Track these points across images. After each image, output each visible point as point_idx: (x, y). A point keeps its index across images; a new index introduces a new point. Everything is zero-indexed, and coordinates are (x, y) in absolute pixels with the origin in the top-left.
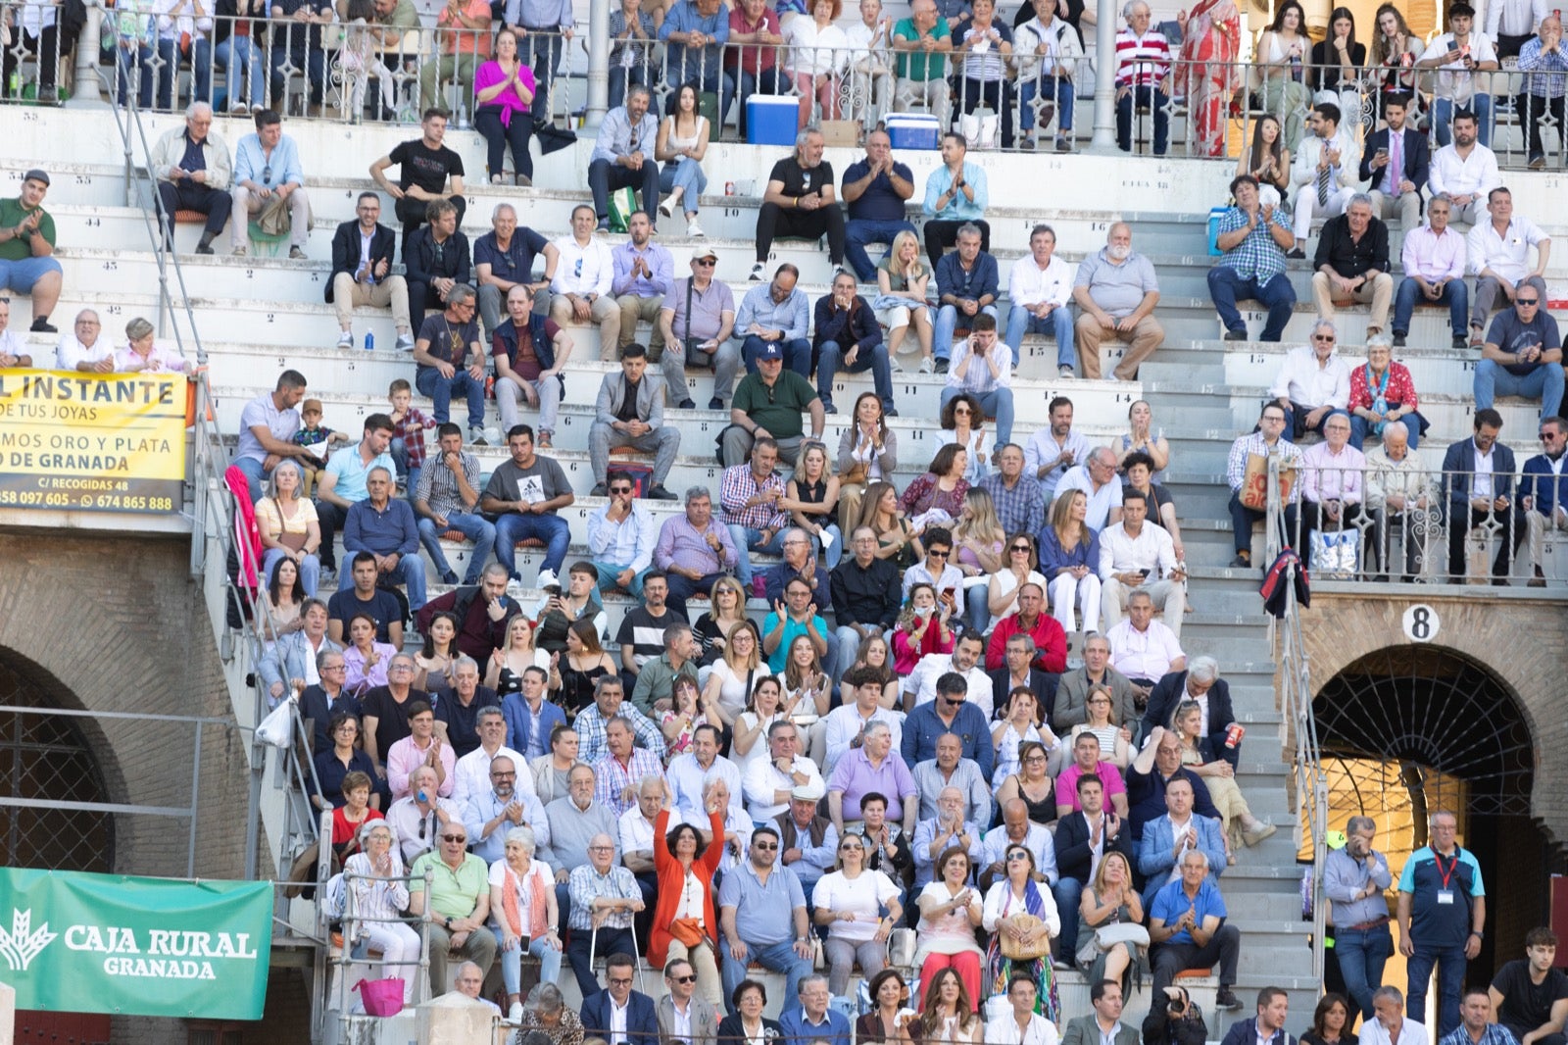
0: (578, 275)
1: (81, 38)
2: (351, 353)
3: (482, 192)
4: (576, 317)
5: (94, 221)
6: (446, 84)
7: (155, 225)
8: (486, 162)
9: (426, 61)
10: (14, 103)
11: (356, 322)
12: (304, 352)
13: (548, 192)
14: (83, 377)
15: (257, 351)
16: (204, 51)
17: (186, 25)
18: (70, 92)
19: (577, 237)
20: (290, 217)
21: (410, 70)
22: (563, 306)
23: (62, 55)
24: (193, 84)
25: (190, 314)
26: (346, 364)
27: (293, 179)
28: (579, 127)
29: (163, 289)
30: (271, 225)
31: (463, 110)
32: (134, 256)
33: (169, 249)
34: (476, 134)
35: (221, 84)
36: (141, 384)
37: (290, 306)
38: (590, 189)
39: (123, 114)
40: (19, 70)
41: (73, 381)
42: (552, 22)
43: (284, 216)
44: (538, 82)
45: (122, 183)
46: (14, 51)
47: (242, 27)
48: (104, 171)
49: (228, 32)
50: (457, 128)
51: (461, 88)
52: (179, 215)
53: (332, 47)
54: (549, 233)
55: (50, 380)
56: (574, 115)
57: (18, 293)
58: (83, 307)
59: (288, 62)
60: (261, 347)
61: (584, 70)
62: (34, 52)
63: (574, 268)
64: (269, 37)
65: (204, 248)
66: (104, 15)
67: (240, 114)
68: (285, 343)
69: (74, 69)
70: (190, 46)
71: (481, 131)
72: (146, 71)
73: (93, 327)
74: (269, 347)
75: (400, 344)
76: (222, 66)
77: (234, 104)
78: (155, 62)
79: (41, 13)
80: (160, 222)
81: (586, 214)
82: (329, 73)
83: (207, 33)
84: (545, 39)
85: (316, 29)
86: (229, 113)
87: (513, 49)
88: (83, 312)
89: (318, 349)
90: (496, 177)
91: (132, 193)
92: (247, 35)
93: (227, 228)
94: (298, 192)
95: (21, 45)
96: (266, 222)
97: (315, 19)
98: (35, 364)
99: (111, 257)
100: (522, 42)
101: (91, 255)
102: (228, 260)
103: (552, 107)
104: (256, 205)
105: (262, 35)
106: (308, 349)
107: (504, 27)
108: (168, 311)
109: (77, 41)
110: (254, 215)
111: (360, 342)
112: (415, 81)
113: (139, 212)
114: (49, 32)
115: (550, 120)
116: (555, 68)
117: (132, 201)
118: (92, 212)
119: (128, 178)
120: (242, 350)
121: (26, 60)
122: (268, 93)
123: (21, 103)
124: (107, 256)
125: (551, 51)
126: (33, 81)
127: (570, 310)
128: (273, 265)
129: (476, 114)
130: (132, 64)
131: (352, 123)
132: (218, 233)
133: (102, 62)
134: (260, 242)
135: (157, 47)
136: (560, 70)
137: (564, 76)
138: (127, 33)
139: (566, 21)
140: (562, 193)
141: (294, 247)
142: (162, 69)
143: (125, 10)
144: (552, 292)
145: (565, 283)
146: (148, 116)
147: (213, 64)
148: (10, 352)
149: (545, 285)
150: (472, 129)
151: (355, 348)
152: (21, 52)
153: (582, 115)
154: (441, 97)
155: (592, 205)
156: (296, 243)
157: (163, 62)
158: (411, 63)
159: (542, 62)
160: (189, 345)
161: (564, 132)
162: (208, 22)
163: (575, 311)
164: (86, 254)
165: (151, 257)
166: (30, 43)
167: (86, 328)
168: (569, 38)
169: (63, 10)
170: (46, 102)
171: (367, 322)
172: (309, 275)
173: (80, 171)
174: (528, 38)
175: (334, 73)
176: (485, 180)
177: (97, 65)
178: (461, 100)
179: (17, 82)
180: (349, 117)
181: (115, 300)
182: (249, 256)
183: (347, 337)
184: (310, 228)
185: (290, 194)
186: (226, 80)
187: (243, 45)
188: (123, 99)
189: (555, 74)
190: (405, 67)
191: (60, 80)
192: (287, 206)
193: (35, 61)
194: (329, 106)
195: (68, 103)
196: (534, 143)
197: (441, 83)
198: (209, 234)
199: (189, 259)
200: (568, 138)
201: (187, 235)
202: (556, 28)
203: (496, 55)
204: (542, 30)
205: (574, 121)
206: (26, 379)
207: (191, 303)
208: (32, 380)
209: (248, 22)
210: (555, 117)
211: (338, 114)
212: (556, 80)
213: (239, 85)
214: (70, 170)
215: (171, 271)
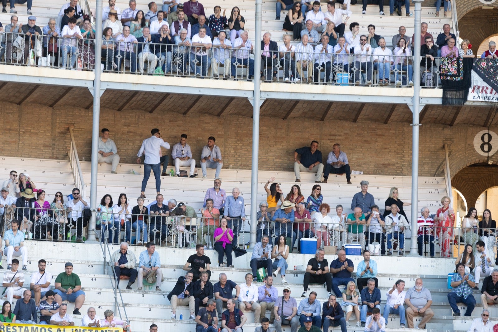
0: (247, 296)
1: (90, 221)
2: (175, 321)
3: (217, 269)
4: (247, 309)
5: (94, 279)
6: (205, 235)
7: (113, 280)
8: (218, 260)
9: (199, 228)
10: (69, 242)
11: (177, 311)
12: (160, 321)
13: (238, 269)
14: (90, 329)
15: (146, 320)
16: (129, 225)
17: (123, 217)
18: (86, 238)
19: (247, 284)
20: (156, 278)
21: (194, 231)
22: (242, 305)
23: (84, 227)
24: (125, 236)
25: (124, 308)
26: (174, 324)
27: (157, 266)
28: (247, 248)
29: (116, 300)
30: (150, 280)
31: (211, 243)
32: (107, 290)
33: (118, 288)
34: (215, 251)
35: (134, 235)
36: (109, 331)
37: (156, 306)
38: (251, 268)
39: (103, 245)
40: (70, 231)
41: (87, 330)
42: (239, 215)
43: (154, 277)
44: (234, 234)
45: (103, 267)
46: (68, 225)
47: (141, 217)
48: (97, 263)
49: (136, 219)
50: (209, 249)
51: (210, 236)
52: (121, 277)
53: (169, 224)
54: (238, 282)
55: (80, 330)
56: (246, 244)
57: (70, 302)
58: (91, 306)
59: (155, 228)
60: (147, 319)
61: (249, 231)
62: (75, 226)
63: (246, 293)
64: (149, 220)
65: (129, 287)
66: (97, 214)
67: (140, 245)
68: (154, 318)
69: (87, 231)
70: (124, 223)
71: (216, 250)
72: (110, 232)
73: (94, 313)
74: (149, 319)
75: (191, 318)
76: (134, 230)
77: (138, 242)
78: (113, 229)
79: (77, 214)
80: (115, 279)
81: (250, 276)
82: (168, 232)
83: (130, 219)
84: (237, 220)
85: (164, 218)
86: (136, 245)
87: (226, 224)
88: (90, 308)
89: (165, 320)
90: (221, 265)
91: (106, 270)
92: (142, 220)
93: (136, 281)
94: (159, 269)
95: (71, 223)
96: (149, 279)
97: (164, 215)
98: (75, 325)
99: (99, 290)
100: (229, 222)
101: (93, 290)
102: (136, 291)
103: (239, 242)
104: (145, 274)
105: (147, 220)
106: (162, 319)
107: (223, 217)
108: (117, 307)
109: (89, 222)
110: (145, 277)
111: (178, 317)
112: (195, 234)
113: (108, 276)
114: (80, 219)
115: (238, 246)
116: (239, 230)
117: (106, 273)
118: (93, 276)
119: (105, 265)
120: (141, 320)
121: (72, 228)
122: (149, 238)
123: (71, 242)
124: (98, 290)
125: (238, 224)
126: (75, 235)
127: (245, 307)
128: (150, 293)
129: (215, 244)
130: (106, 229)
131: (176, 247)
132: (133, 283)
133: (96, 229)
134: (146, 285)
135: (114, 224)
136: (241, 230)
137: (242, 232)
138: (104, 219)
139: (243, 215)
140: (242, 270)
141: (157, 287)
142: (115, 231)
143: (104, 212)
144: (239, 301)
145: (243, 298)
146: (111, 246)
147: (131, 229)
148: (67, 321)
149: (236, 299)
150: (213, 249)
151: (177, 319)
152: (71, 226)
153: (248, 245)
154: (204, 239)
155: (252, 273)
156: (158, 286)
157: (116, 229)
158: (194, 229)
159: (235, 228)
160: (124, 319)
161: (243, 250)
162: (130, 216)
163: (246, 307)
164: (91, 289)
165: (112, 290)
166: (74, 223)
167: (91, 313)
168: (244, 221)
169: (84, 212)
170: (79, 241)
171: (181, 311)
172: (162, 296)
173: (90, 263)
174: (231, 221)
175: (169, 232)
176: (217, 266)
177: (95, 230)
178: (210, 240)
179: (69, 235)
180: (174, 246)
181: (100, 304)
182: (143, 290)
183: (174, 316)
184: (162, 281)
185: (156, 270)
186: (136, 234)
187: (141, 223)
188: (103, 240)
189: (240, 232)
190: (192, 230)
191: (83, 235)
192: (155, 274)
193: (75, 228)
194: (168, 242)
195: (86, 242)
196: (233, 253)
197: (203, 235)
198: (130, 283)
199: (124, 291)
200: (244, 252)
201: (123, 283)
202: (240, 217)
203: (221, 226)
204: (235, 218)
205: (246, 247)
206: (73, 330)
207: (125, 305)
208: (74, 330)
209: (142, 216)
210: (240, 245)
211: (171, 245)
212: (240, 233)
213: (139, 236)
214: (86, 263)
215: (118, 295)
